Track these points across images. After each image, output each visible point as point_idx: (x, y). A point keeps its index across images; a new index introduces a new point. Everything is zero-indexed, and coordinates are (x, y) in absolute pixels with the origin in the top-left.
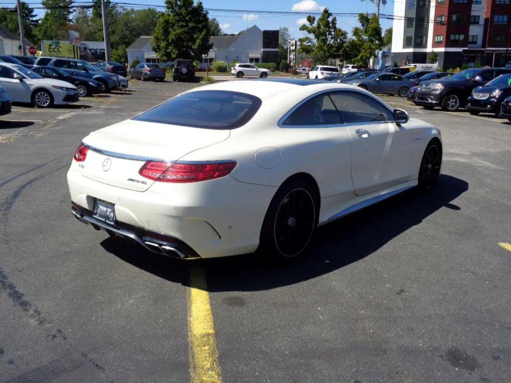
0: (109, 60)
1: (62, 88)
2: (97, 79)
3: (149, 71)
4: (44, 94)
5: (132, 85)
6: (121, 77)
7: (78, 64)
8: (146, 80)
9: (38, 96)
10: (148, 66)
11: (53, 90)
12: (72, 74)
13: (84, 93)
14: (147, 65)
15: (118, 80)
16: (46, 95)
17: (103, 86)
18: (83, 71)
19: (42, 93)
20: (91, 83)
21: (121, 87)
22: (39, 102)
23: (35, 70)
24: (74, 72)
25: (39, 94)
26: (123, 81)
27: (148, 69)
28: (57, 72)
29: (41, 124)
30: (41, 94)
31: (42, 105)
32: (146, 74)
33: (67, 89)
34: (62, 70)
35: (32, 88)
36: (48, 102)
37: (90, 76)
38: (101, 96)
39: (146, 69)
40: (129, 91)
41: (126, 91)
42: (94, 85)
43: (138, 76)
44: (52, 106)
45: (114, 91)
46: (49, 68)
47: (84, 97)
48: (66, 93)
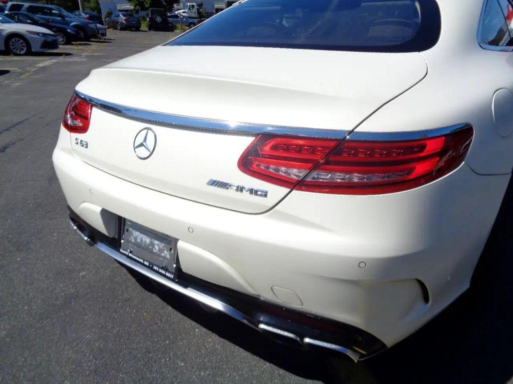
0: (84, 9)
1: (38, 34)
2: (75, 26)
3: (125, 20)
4: (19, 41)
5: (111, 34)
6: (99, 25)
7: (54, 12)
8: (122, 29)
9: (12, 42)
10: (124, 15)
11: (28, 36)
12: (48, 21)
13: (63, 41)
14: (122, 14)
15: (96, 28)
16: (21, 41)
17: (82, 34)
18: (59, 18)
19: (17, 39)
20: (69, 31)
21: (100, 35)
22: (14, 49)
23: (6, 15)
24: (50, 19)
25: (13, 40)
26: (102, 29)
27: (124, 18)
28: (31, 19)
29: (18, 72)
30: (15, 40)
31: (18, 52)
32: (122, 24)
33: (44, 35)
34: (37, 17)
35: (5, 33)
36: (25, 49)
37: (68, 23)
38: (81, 44)
39: (122, 18)
40: (108, 39)
41: (105, 39)
42: (72, 32)
43: (114, 25)
44: (29, 53)
45: (93, 40)
46: (22, 14)
47: (63, 45)
48: (43, 39)
